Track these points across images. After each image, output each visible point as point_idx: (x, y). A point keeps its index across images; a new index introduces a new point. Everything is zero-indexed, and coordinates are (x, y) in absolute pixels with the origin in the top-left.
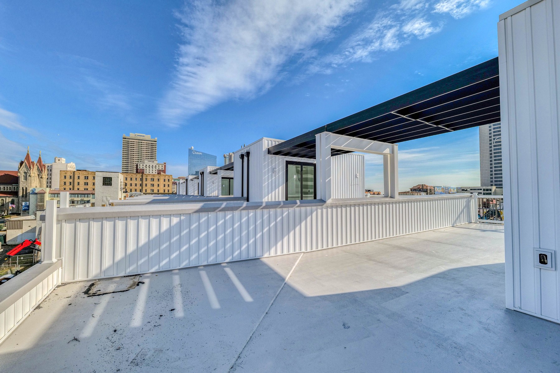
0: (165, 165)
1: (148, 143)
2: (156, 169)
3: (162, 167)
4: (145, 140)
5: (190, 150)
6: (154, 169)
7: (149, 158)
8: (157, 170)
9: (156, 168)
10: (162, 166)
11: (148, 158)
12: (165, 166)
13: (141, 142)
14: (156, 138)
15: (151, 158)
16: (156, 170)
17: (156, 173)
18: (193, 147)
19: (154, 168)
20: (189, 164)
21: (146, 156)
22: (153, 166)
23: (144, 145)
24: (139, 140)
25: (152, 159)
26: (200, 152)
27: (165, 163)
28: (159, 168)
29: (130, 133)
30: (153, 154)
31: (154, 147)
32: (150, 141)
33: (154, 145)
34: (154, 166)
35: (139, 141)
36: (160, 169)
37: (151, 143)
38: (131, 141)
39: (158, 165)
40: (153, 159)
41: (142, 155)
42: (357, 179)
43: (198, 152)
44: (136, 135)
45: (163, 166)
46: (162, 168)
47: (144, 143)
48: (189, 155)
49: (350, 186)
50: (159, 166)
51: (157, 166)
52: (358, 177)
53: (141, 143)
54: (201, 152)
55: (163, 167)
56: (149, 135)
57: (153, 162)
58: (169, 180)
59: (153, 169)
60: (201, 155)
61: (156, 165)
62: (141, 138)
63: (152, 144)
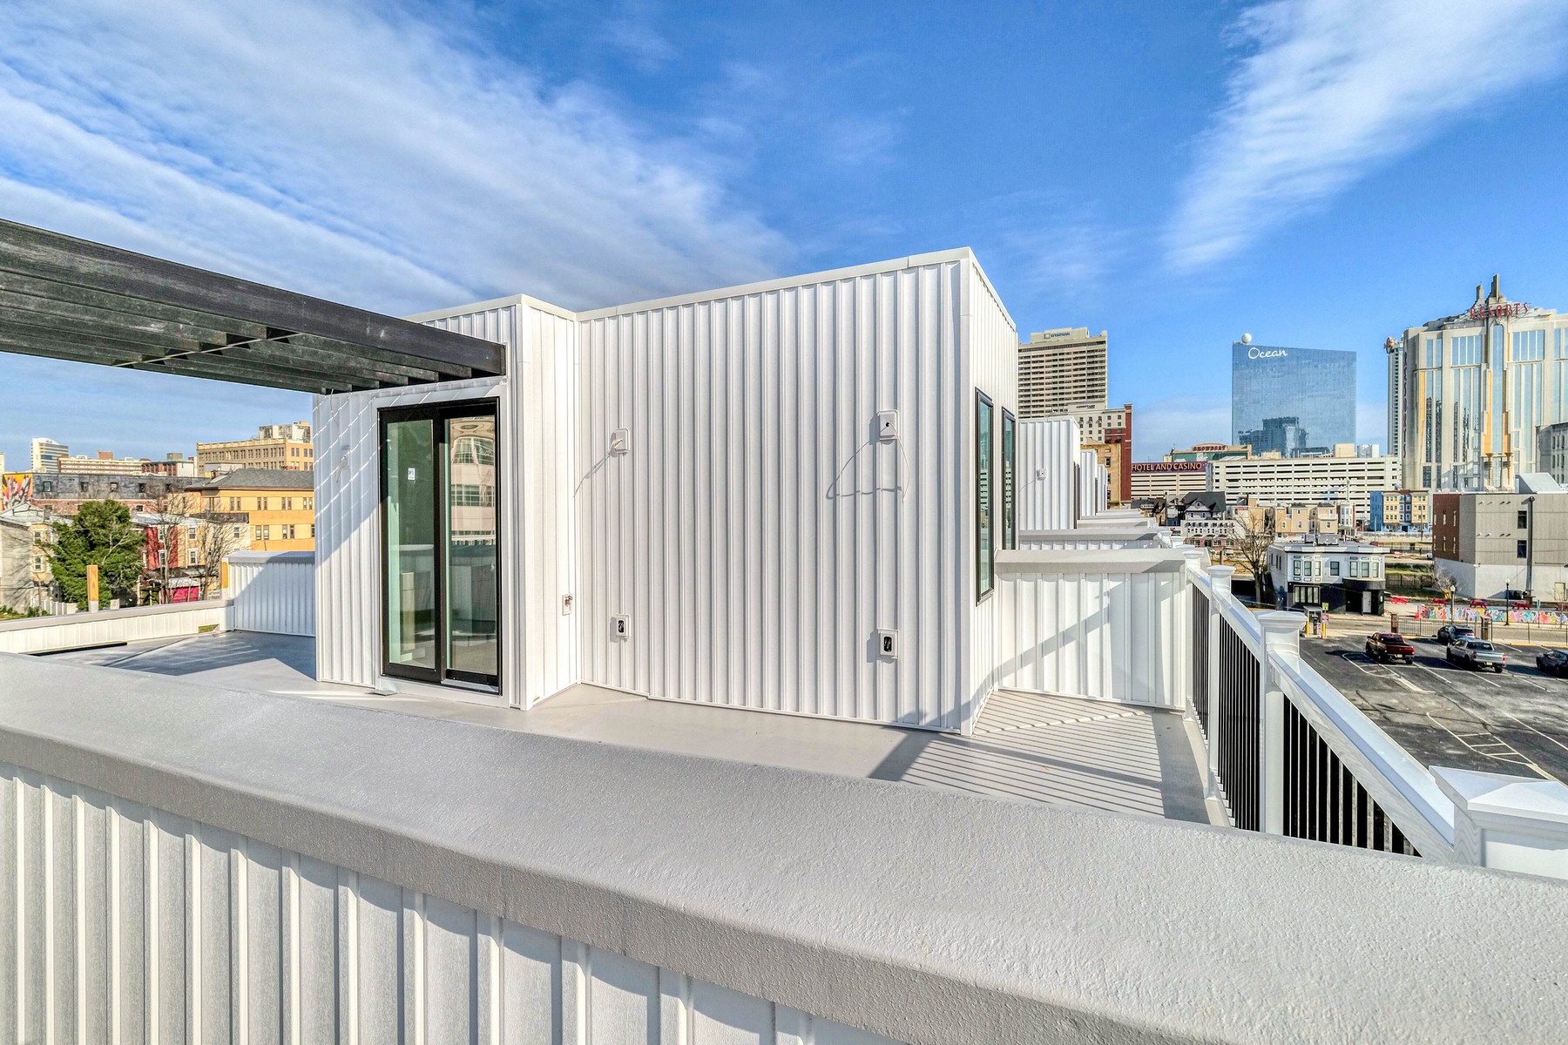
0: (1128, 411)
1: (1081, 352)
2: (1100, 429)
3: (1120, 421)
4: (1070, 346)
5: (1240, 349)
6: (1095, 428)
7: (1084, 398)
8: (1103, 431)
9: (1100, 425)
10: (1120, 417)
11: (1081, 398)
12: (1129, 416)
13: (1060, 354)
14: (1105, 333)
15: (1091, 394)
16: (1100, 432)
17: (1100, 439)
18: (1249, 337)
19: (1094, 423)
20: (1236, 399)
21: (1076, 393)
22: (1091, 419)
23: (1069, 359)
24: (1055, 347)
25: (1093, 397)
26: (1278, 349)
27: (1128, 407)
28: (1109, 424)
29: (1032, 334)
30: (1096, 382)
31: (1096, 362)
32: (1085, 344)
33: (1096, 356)
34: (1095, 419)
35: (1056, 351)
36: (1112, 427)
37: (1089, 351)
38: (1034, 357)
39: (1107, 415)
40: (1096, 396)
41: (1065, 391)
42: (885, 451)
43: (1272, 349)
44: (1047, 336)
45: (1123, 415)
46: (1120, 424)
47: (1068, 354)
48: (1236, 367)
49: (825, 505)
50: (1109, 418)
51: (1104, 417)
52: (903, 428)
53: (1061, 357)
54: (1282, 349)
55: (1123, 421)
56: (1081, 329)
57: (1093, 407)
58: (1108, 459)
59: (1091, 429)
60: (1282, 359)
61: (1102, 415)
62: (1062, 341)
63: (1093, 351)
